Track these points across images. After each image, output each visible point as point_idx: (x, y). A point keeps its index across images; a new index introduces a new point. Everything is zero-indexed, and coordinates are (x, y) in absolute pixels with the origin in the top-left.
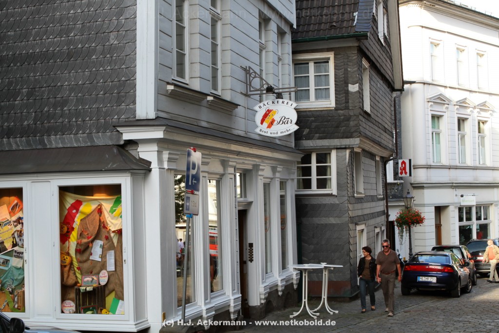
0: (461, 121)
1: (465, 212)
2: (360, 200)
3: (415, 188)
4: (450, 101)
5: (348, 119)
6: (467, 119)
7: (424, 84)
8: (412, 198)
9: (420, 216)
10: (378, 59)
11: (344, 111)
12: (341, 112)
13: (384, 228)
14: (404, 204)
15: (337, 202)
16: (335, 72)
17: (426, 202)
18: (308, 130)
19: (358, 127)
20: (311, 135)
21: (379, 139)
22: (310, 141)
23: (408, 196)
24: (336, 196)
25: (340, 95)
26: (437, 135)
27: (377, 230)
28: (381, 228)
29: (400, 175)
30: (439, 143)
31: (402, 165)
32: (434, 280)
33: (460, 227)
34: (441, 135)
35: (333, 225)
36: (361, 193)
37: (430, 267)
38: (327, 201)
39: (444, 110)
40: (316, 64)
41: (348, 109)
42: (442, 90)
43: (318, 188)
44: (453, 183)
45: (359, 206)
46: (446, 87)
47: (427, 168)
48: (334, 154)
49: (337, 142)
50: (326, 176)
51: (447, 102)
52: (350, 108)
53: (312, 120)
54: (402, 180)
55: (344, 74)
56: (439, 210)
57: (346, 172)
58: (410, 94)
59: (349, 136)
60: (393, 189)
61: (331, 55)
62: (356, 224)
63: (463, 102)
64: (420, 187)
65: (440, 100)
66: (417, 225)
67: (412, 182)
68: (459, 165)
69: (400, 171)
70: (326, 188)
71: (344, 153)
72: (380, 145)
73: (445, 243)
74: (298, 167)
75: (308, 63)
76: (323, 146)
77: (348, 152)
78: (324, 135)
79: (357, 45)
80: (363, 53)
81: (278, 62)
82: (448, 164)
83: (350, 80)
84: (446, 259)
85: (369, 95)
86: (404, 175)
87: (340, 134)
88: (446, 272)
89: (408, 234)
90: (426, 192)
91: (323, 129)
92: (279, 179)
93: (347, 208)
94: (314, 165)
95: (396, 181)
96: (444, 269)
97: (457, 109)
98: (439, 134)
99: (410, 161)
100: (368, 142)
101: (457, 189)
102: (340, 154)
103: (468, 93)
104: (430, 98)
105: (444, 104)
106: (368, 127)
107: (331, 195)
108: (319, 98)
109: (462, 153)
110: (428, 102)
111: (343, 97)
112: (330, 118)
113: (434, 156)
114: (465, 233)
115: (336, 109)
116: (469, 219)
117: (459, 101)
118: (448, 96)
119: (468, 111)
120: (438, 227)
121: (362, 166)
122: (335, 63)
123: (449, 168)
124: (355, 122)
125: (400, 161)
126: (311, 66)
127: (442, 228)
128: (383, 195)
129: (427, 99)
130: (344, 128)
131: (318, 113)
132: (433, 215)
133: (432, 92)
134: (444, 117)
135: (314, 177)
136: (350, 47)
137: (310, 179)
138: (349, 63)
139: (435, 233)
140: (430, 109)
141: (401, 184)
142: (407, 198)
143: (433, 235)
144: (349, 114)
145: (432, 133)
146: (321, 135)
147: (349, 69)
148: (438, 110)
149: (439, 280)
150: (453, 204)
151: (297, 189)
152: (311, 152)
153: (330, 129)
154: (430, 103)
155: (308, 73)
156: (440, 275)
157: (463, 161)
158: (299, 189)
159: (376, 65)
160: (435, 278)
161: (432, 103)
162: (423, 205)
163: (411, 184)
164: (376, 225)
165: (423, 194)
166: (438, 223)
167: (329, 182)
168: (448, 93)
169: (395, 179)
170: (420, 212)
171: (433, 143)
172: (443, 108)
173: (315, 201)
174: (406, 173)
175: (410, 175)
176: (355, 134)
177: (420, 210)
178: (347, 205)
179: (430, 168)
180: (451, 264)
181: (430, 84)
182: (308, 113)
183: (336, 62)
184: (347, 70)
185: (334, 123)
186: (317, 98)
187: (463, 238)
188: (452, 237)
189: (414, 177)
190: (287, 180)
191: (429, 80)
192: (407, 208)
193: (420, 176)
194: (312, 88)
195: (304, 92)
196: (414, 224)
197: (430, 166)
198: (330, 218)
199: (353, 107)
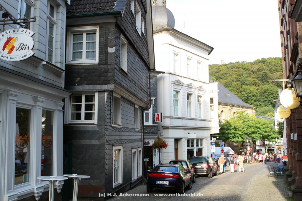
0: (189, 95)
1: (190, 142)
2: (118, 129)
3: (164, 128)
4: (183, 84)
5: (107, 71)
6: (192, 94)
7: (170, 74)
8: (161, 133)
9: (165, 143)
10: (136, 42)
11: (104, 65)
12: (102, 66)
13: (140, 149)
14: (157, 137)
15: (98, 129)
16: (99, 39)
17: (170, 136)
18: (79, 78)
19: (113, 77)
20: (81, 82)
21: (136, 93)
22: (80, 86)
23: (159, 132)
24: (97, 125)
25: (102, 54)
26: (176, 101)
27: (134, 151)
28: (138, 149)
29: (156, 121)
30: (177, 106)
31: (157, 116)
32: (167, 183)
33: (188, 150)
34: (178, 101)
35: (94, 146)
36: (119, 125)
37: (166, 174)
38: (90, 128)
39: (180, 88)
40: (87, 35)
41: (107, 64)
42: (179, 78)
43: (85, 119)
44: (184, 127)
45: (117, 133)
46: (181, 77)
47: (171, 118)
48: (96, 95)
49: (99, 87)
50: (92, 111)
51: (182, 84)
52: (109, 64)
53: (82, 72)
54: (157, 124)
55: (105, 40)
56: (177, 141)
57: (104, 108)
58: (162, 79)
59: (107, 83)
60: (152, 129)
61: (97, 28)
62: (113, 145)
63: (190, 85)
64: (166, 128)
65: (178, 83)
66: (164, 148)
67: (163, 125)
68: (187, 117)
69: (156, 119)
70: (91, 120)
71: (103, 95)
72: (136, 97)
73: (180, 158)
74: (73, 105)
75: (82, 34)
76: (89, 90)
77: (106, 94)
78: (90, 82)
79: (115, 21)
80: (120, 30)
81: (47, 19)
82: (182, 117)
83: (110, 44)
84: (176, 169)
85: (127, 61)
86: (158, 121)
87: (101, 81)
88: (175, 178)
89: (159, 153)
90: (170, 131)
91: (89, 78)
92: (41, 108)
93: (104, 134)
94: (83, 103)
95: (154, 125)
96: (174, 176)
97: (187, 88)
98: (177, 101)
99: (161, 113)
100: (124, 91)
101: (186, 130)
102: (101, 96)
103: (193, 81)
104: (173, 82)
105: (180, 85)
106: (124, 81)
107: (94, 124)
108: (89, 57)
109: (190, 111)
110: (172, 83)
111: (104, 56)
112: (95, 70)
113: (174, 112)
114: (190, 153)
115: (99, 64)
116: (192, 146)
117: (188, 84)
118: (182, 81)
119: (193, 90)
120: (176, 150)
121: (121, 107)
122: (99, 33)
123: (183, 119)
124: (111, 73)
125: (156, 114)
126: (85, 35)
127: (178, 150)
128: (141, 130)
129: (171, 82)
130: (104, 77)
131: (87, 67)
132: (173, 143)
133: (174, 78)
134: (180, 92)
135: (83, 112)
136: (110, 23)
137: (81, 113)
138: (109, 33)
139: (174, 153)
140: (173, 87)
141: (157, 126)
142: (158, 133)
143: (173, 154)
144: (108, 68)
145: (174, 100)
146: (88, 82)
147: (109, 37)
148: (178, 88)
149: (170, 183)
150: (184, 138)
151: (71, 120)
152: (82, 94)
153: (94, 78)
154: (173, 84)
155: (82, 41)
156: (171, 179)
157: (190, 116)
158: (73, 119)
159: (134, 46)
160: (168, 182)
161: (174, 84)
162: (168, 138)
163: (162, 126)
164: (133, 147)
165: (168, 132)
166: (177, 148)
167: (93, 115)
168: (182, 80)
169: (153, 123)
170: (165, 141)
171: (174, 105)
172: (180, 87)
173: (82, 129)
174: (159, 120)
175: (161, 121)
176: (111, 82)
177: (165, 140)
178: (104, 131)
179: (172, 118)
180: (178, 173)
181: (173, 74)
182: (80, 67)
183: (101, 32)
184: (108, 38)
185: (97, 74)
186: (87, 57)
187: (189, 155)
188: (183, 155)
189: (164, 123)
190: (55, 110)
191: (173, 72)
192: (158, 139)
193: (167, 122)
194: (84, 50)
195: (78, 53)
196: (162, 148)
197: (172, 117)
198: (92, 141)
199: (110, 63)
